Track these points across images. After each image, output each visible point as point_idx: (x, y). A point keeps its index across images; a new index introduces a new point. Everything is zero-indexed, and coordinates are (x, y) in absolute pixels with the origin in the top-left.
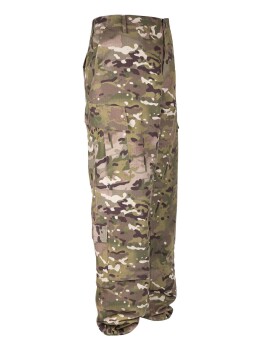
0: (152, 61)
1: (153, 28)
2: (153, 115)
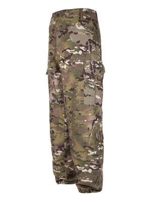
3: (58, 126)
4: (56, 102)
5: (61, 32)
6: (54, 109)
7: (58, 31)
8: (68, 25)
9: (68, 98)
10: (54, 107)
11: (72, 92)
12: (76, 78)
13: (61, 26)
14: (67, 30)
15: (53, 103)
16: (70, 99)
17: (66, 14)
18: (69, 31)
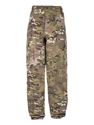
0: (37, 22)
1: (40, 10)
2: (37, 42)
3: (41, 80)
4: (41, 65)
5: (50, 19)
6: (39, 69)
7: (47, 19)
8: (54, 16)
9: (54, 61)
10: (39, 68)
11: (57, 58)
12: (61, 49)
13: (50, 16)
14: (55, 19)
15: (38, 66)
16: (55, 62)
17: (53, 8)
18: (56, 19)
